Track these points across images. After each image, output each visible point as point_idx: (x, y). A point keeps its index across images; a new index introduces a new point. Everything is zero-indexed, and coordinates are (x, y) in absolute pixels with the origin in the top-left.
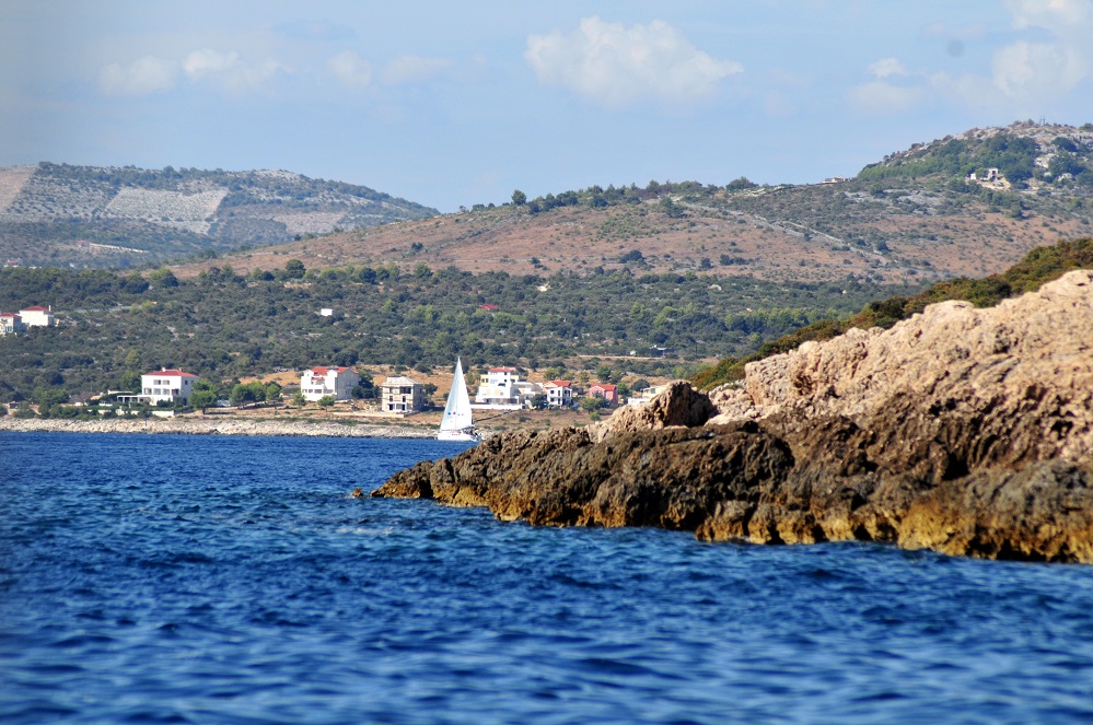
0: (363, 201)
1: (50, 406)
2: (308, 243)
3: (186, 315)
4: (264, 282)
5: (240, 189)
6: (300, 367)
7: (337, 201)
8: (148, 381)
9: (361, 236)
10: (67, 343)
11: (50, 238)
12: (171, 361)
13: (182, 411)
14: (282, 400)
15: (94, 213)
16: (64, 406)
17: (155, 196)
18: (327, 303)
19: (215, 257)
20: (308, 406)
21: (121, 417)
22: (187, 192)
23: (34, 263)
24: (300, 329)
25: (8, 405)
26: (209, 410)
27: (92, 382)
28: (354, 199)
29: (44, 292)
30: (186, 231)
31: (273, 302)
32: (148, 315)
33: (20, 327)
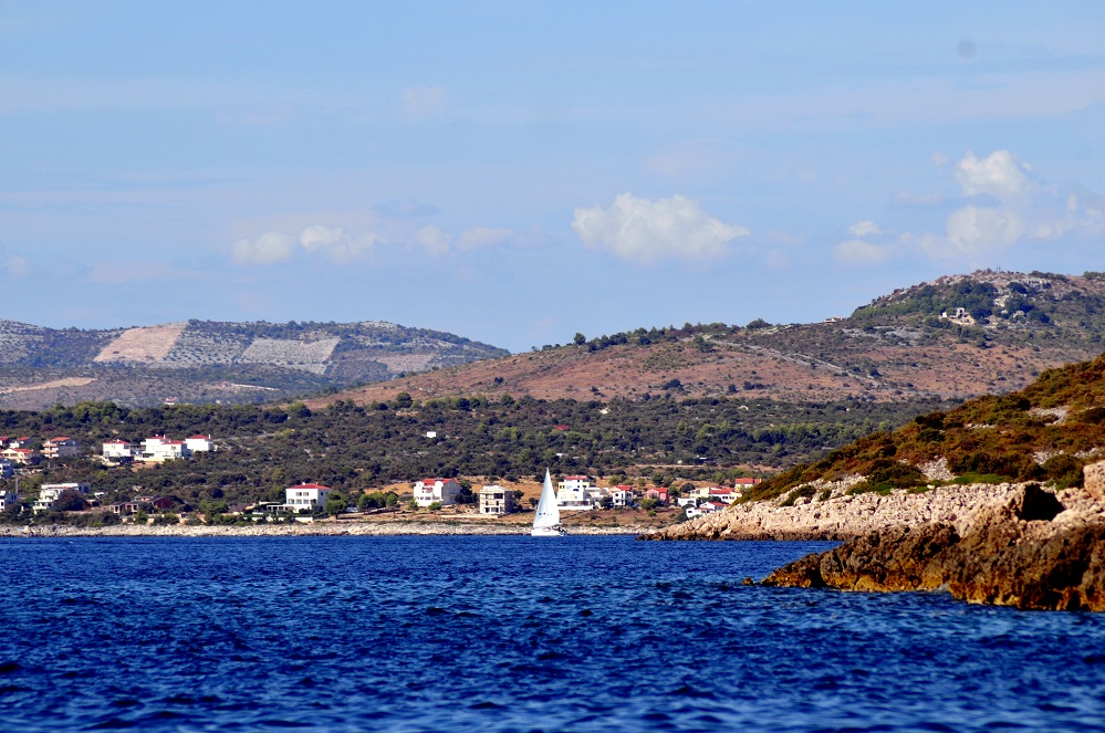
0: (449, 345)
1: (213, 515)
2: (410, 380)
3: (319, 439)
4: (380, 412)
5: (349, 337)
6: (412, 479)
7: (428, 345)
8: (291, 493)
10: (225, 464)
11: (200, 380)
12: (309, 477)
13: (319, 517)
14: (399, 506)
15: (233, 359)
16: (224, 515)
17: (281, 344)
18: (431, 427)
19: (336, 392)
20: (420, 511)
21: (270, 523)
22: (307, 341)
23: (188, 400)
24: (411, 448)
25: (180, 515)
26: (341, 515)
27: (246, 495)
28: (440, 343)
29: (204, 424)
30: (308, 372)
31: (388, 427)
32: (289, 440)
33: (186, 452)
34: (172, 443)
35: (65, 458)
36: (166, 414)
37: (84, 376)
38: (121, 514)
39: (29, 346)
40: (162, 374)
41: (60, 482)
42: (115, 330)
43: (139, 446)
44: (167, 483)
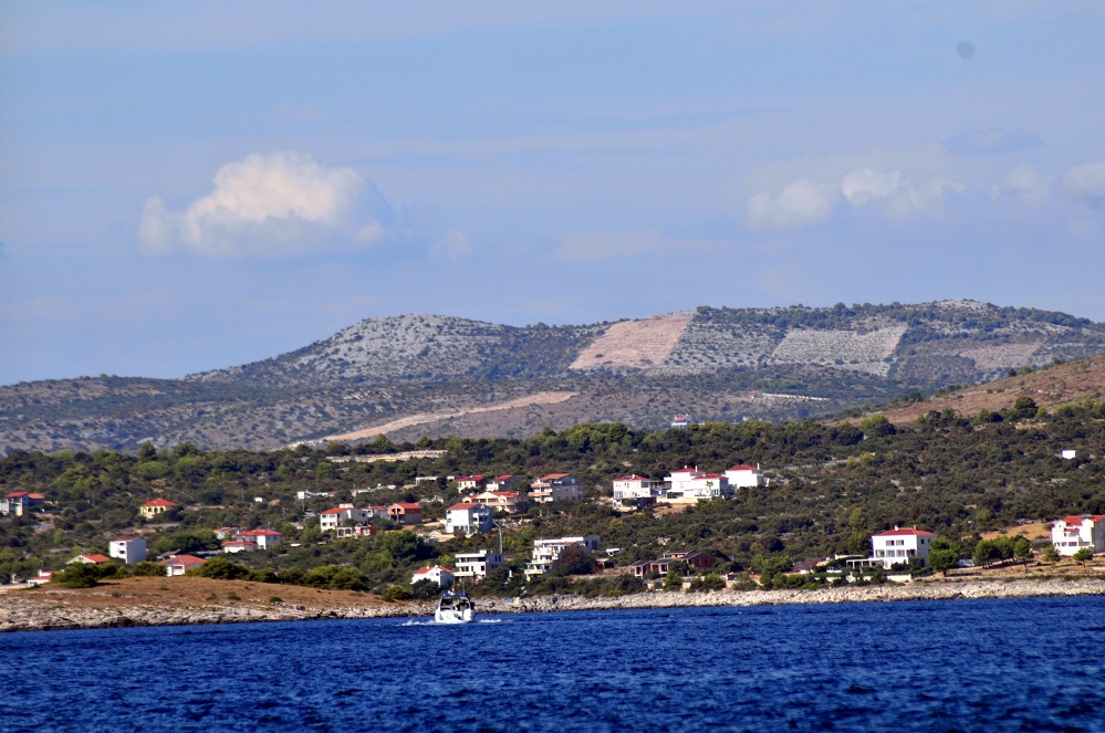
0: (1060, 329)
1: (772, 576)
2: (1025, 378)
3: (911, 465)
4: (993, 424)
5: (921, 323)
6: (1048, 518)
7: (1031, 330)
8: (879, 542)
9: (1086, 367)
10: (782, 505)
11: (719, 390)
12: (901, 518)
13: (920, 574)
14: (1032, 556)
15: (760, 360)
16: (788, 575)
17: (826, 337)
18: (1068, 444)
19: (921, 400)
20: (1063, 562)
21: (852, 584)
22: (862, 331)
23: (703, 418)
24: (1041, 474)
25: (726, 577)
26: (951, 571)
27: (815, 547)
28: (1049, 327)
29: (748, 449)
30: (867, 374)
31: (1006, 446)
32: (868, 468)
33: (727, 489)
34: (708, 477)
35: (562, 502)
36: (696, 437)
37: (561, 389)
38: (646, 578)
39: (481, 351)
40: (665, 383)
41: (559, 535)
42: (598, 325)
43: (662, 483)
44: (704, 532)
